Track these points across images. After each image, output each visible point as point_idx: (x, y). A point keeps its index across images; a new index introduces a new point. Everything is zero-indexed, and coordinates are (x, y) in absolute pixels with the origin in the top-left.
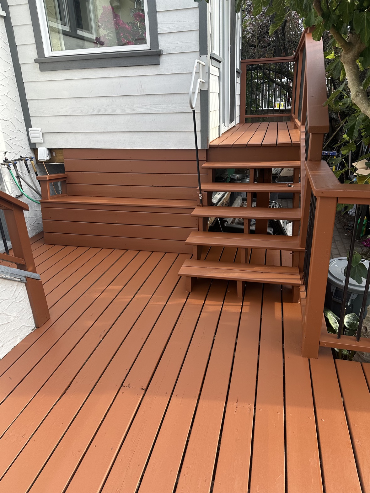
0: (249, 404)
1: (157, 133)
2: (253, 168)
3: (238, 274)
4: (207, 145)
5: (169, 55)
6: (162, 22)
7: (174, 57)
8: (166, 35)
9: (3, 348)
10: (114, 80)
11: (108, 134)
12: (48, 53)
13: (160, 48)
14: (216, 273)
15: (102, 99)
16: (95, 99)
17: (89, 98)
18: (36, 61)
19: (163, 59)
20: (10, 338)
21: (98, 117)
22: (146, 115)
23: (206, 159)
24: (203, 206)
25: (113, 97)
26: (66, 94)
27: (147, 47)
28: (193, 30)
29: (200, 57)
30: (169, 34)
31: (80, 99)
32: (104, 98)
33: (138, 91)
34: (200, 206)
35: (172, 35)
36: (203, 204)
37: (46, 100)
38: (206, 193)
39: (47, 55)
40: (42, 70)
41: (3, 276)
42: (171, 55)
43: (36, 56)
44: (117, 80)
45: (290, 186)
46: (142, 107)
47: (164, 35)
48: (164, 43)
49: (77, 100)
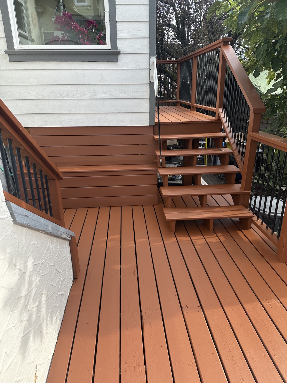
0: (275, 300)
1: (115, 114)
2: (192, 138)
4: (154, 122)
5: (125, 55)
6: (121, 30)
7: (130, 57)
8: (124, 40)
10: (79, 71)
11: (72, 115)
12: (17, 46)
13: (118, 49)
15: (67, 87)
16: (61, 87)
17: (55, 86)
18: (6, 52)
19: (120, 57)
21: (64, 101)
22: (106, 100)
23: (153, 133)
25: (78, 85)
26: (34, 82)
27: (108, 47)
28: (145, 38)
29: (150, 57)
30: (126, 39)
31: (48, 86)
32: (69, 86)
33: (99, 81)
35: (128, 40)
37: (15, 86)
39: (16, 48)
40: (10, 60)
42: (127, 55)
43: (6, 48)
44: (81, 71)
45: (220, 150)
46: (103, 94)
47: (121, 39)
48: (121, 46)
49: (45, 87)
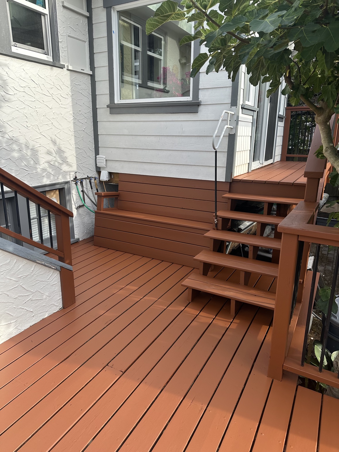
0: (202, 404)
1: (191, 166)
2: (267, 202)
3: (233, 293)
4: (230, 178)
5: (206, 106)
6: (203, 81)
7: (210, 107)
8: (206, 90)
9: (34, 318)
10: (162, 123)
11: (153, 164)
12: (117, 100)
13: (199, 100)
14: (214, 289)
15: (151, 137)
16: (146, 137)
17: (142, 136)
18: (108, 106)
19: (201, 108)
20: (41, 312)
21: (148, 151)
22: (183, 151)
23: (228, 190)
24: (217, 229)
25: (160, 136)
26: (126, 132)
27: (189, 99)
28: (227, 87)
29: (231, 107)
30: (208, 89)
31: (136, 136)
32: (153, 137)
33: (179, 133)
34: (215, 229)
35: (210, 91)
36: (218, 228)
37: (112, 136)
38: (221, 219)
39: (116, 102)
40: (111, 113)
41: (43, 263)
42: (208, 106)
43: (108, 102)
44: (164, 123)
46: (181, 145)
47: (203, 90)
48: (203, 96)
49: (134, 137)
